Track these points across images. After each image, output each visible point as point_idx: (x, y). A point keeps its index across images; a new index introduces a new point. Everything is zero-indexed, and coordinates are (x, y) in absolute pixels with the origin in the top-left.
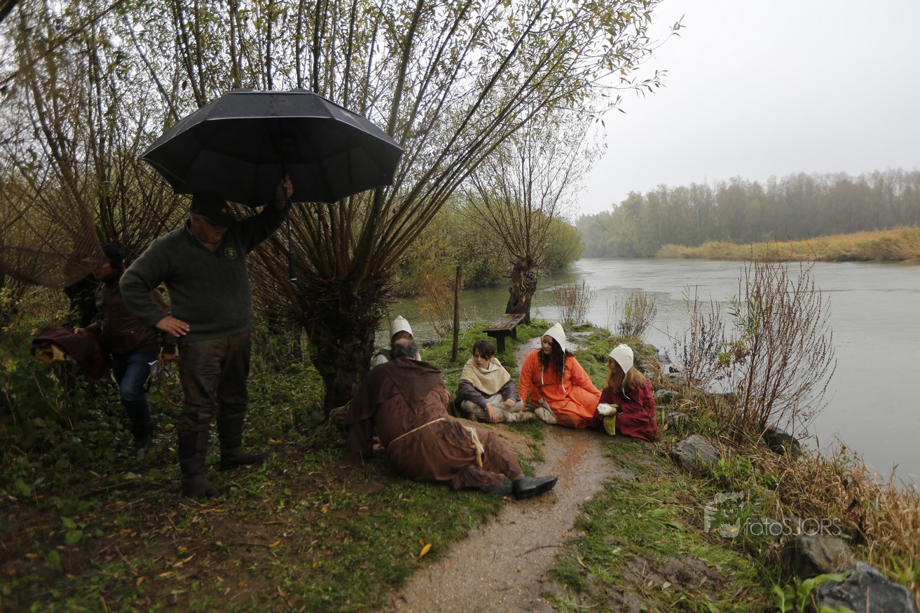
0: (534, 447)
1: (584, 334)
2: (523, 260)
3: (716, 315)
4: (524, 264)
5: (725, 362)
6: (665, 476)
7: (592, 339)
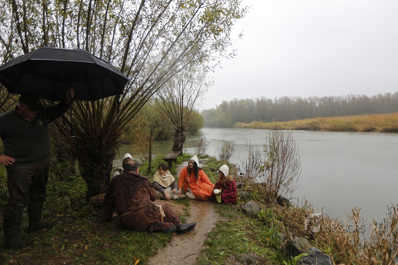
0: (186, 210)
1: (205, 159)
2: (179, 128)
3: (258, 151)
4: (180, 130)
5: (262, 170)
6: (240, 219)
7: (209, 162)
